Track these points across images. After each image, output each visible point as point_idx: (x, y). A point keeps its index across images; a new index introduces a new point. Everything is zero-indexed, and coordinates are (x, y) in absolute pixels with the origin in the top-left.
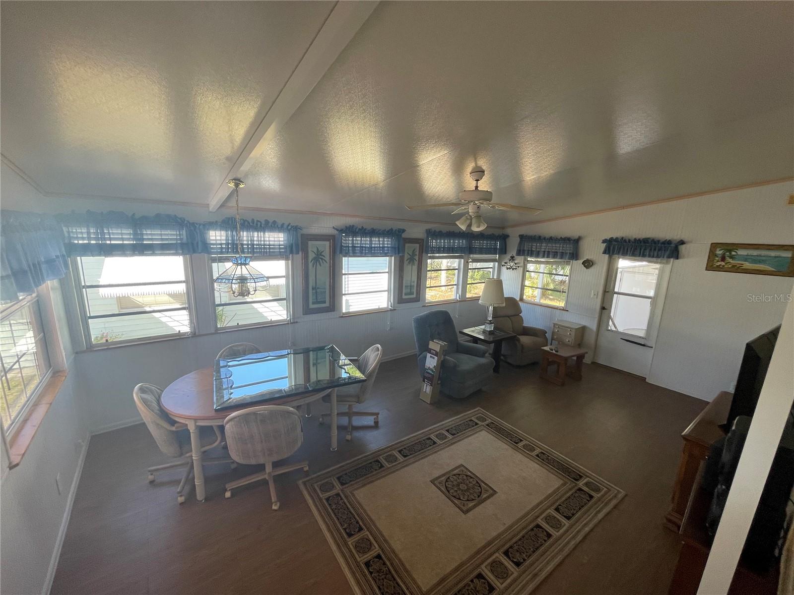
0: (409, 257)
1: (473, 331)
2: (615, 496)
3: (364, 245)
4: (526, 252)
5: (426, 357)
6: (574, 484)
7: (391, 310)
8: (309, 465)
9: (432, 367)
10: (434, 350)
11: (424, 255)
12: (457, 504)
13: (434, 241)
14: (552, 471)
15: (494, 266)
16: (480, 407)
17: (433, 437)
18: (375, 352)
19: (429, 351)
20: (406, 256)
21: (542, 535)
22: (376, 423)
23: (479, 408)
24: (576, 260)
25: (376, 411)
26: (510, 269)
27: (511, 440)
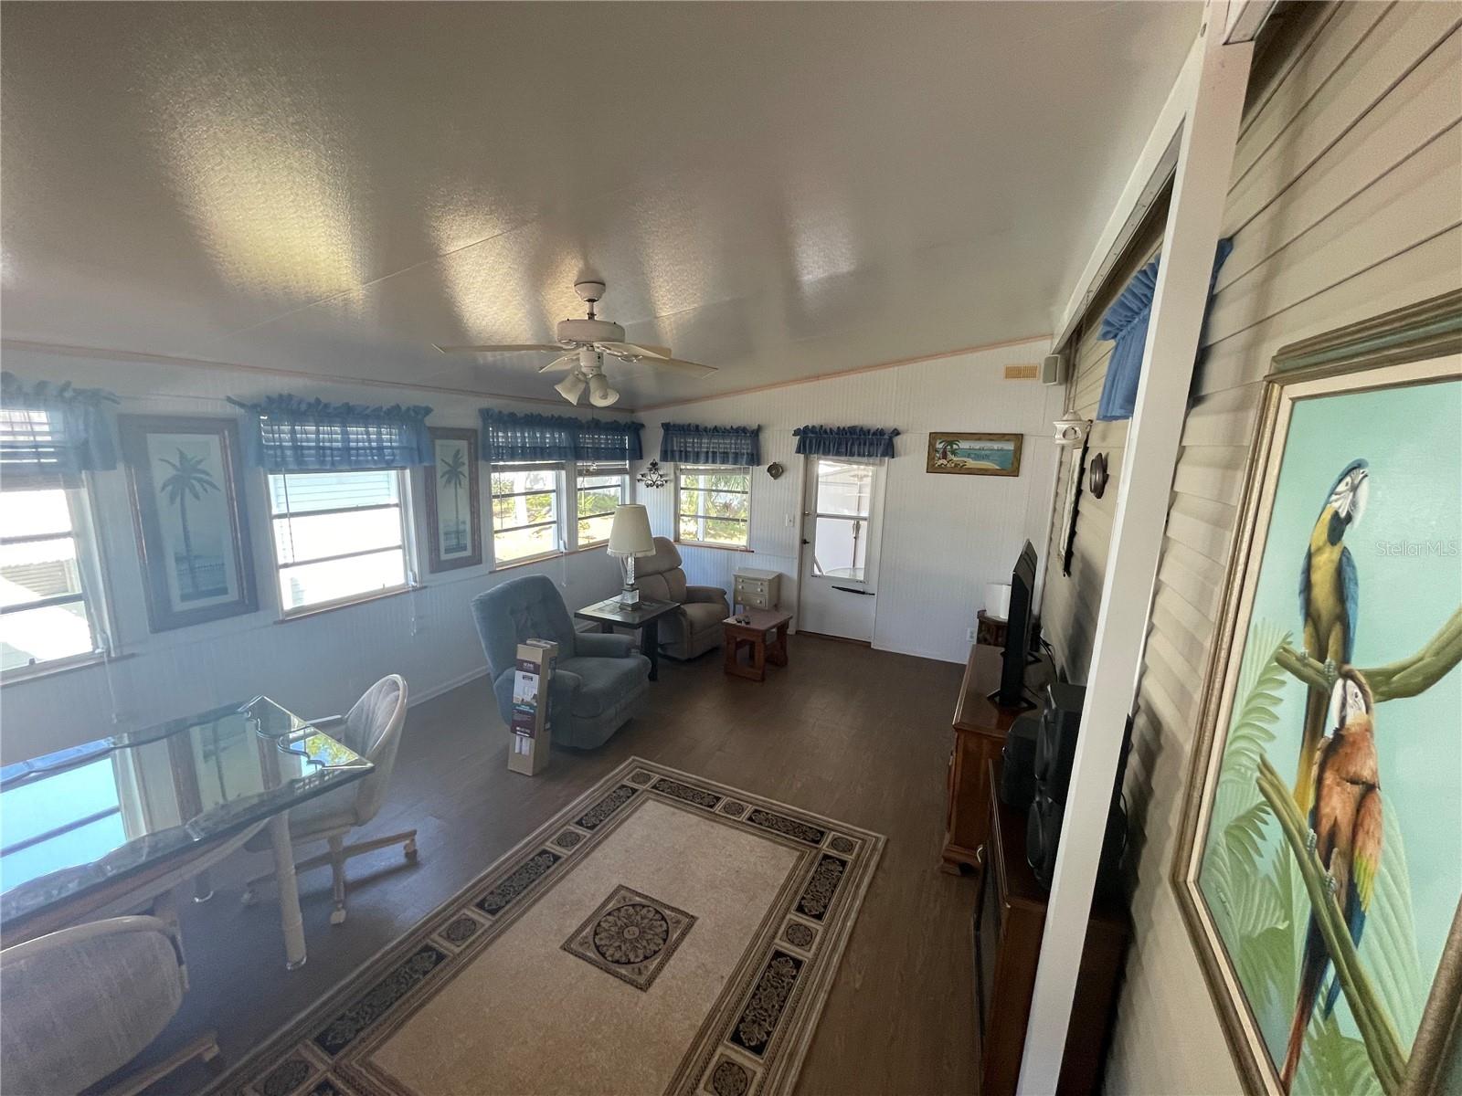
0: (447, 468)
1: (601, 610)
2: (874, 848)
3: (327, 444)
4: (677, 454)
5: (512, 681)
6: (815, 851)
7: (415, 589)
8: (218, 1043)
9: (528, 698)
10: (530, 662)
11: (480, 463)
12: (625, 976)
13: (500, 434)
14: (779, 840)
15: (623, 481)
16: (635, 755)
17: (549, 846)
18: (388, 694)
19: (520, 665)
20: (441, 468)
21: (787, 969)
22: (412, 856)
23: (632, 757)
24: (758, 465)
25: (407, 828)
26: (651, 485)
27: (701, 804)
